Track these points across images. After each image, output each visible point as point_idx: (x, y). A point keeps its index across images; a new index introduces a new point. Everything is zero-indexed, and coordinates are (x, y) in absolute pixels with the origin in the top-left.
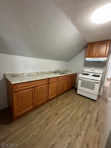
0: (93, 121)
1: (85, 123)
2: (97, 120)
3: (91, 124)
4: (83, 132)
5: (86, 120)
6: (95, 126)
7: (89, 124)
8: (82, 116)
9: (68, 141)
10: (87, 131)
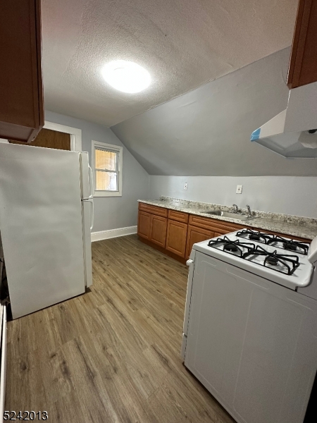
0: (111, 295)
1: (115, 283)
2: (109, 300)
3: (109, 288)
4: (105, 275)
5: (118, 286)
6: (102, 291)
7: (109, 286)
8: (128, 285)
9: (105, 263)
10: (104, 279)
